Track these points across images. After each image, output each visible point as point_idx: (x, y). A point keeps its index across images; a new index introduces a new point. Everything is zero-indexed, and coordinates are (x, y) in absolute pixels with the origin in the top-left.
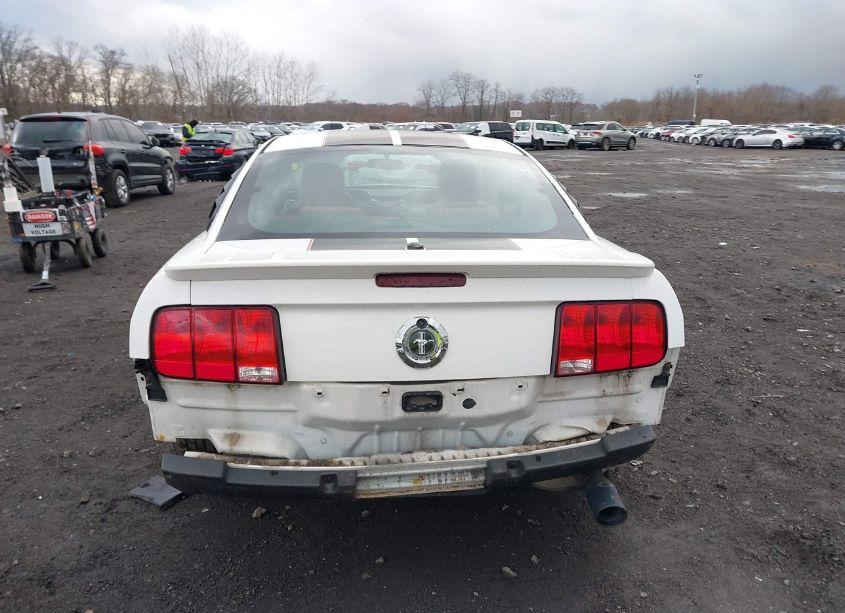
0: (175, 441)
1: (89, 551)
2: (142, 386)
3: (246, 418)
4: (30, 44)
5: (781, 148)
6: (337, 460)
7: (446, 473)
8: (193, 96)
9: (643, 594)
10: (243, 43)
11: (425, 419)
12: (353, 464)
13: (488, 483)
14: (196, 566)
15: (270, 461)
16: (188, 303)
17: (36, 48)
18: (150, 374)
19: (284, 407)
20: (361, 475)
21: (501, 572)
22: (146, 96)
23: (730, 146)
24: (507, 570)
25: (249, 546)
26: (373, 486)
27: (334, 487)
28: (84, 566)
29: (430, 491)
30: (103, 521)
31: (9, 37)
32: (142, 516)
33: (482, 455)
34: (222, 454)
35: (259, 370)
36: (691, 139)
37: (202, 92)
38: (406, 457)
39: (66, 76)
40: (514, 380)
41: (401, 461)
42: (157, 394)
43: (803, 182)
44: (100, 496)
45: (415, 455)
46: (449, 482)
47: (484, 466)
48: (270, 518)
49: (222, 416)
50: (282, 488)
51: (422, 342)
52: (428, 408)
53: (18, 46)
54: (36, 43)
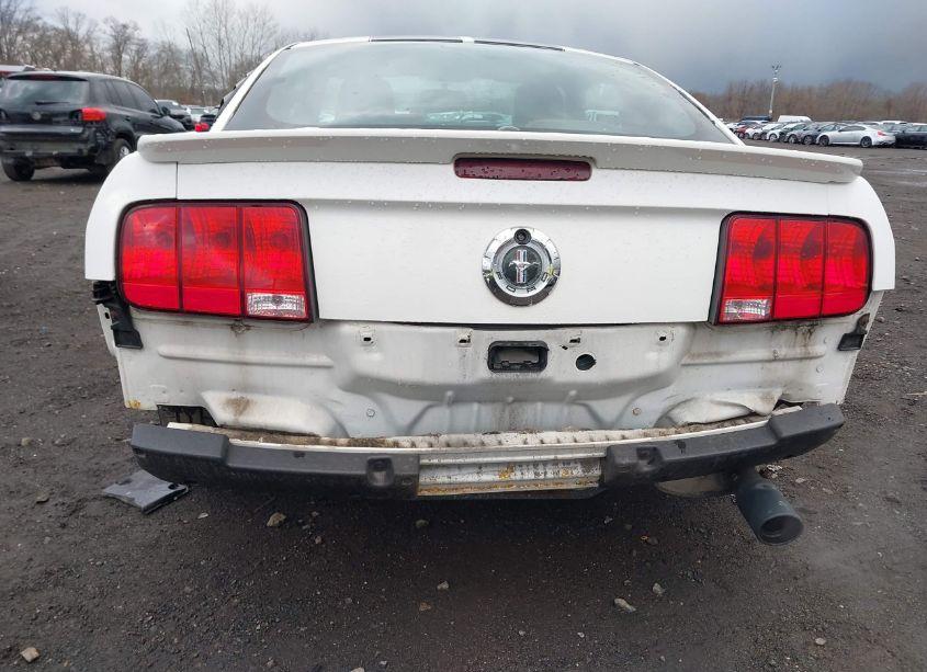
0: (156, 409)
1: (40, 565)
2: (107, 326)
3: (258, 375)
4: (32, 15)
5: (870, 146)
6: (390, 440)
7: (545, 463)
8: (214, 78)
9: (820, 641)
10: (271, 18)
11: (520, 383)
12: (413, 445)
13: (606, 479)
14: (187, 589)
15: (292, 438)
16: (173, 196)
17: (39, 18)
18: (117, 306)
19: (314, 359)
20: (424, 461)
21: (614, 604)
22: (161, 76)
23: (813, 143)
24: (621, 602)
25: (261, 563)
26: (442, 477)
27: (388, 476)
28: (31, 585)
29: (522, 489)
30: (64, 526)
31: (8, 7)
32: (117, 522)
33: (601, 439)
34: (222, 427)
35: (277, 301)
36: (768, 135)
37: (224, 73)
38: (490, 440)
39: (73, 52)
40: (655, 328)
41: (483, 444)
42: (129, 337)
43: (902, 178)
44: (63, 494)
45: (502, 436)
46: (550, 475)
47: (602, 454)
48: (291, 527)
49: (223, 372)
50: (310, 475)
51: (521, 263)
52: (525, 367)
53: (19, 16)
54: (38, 13)
